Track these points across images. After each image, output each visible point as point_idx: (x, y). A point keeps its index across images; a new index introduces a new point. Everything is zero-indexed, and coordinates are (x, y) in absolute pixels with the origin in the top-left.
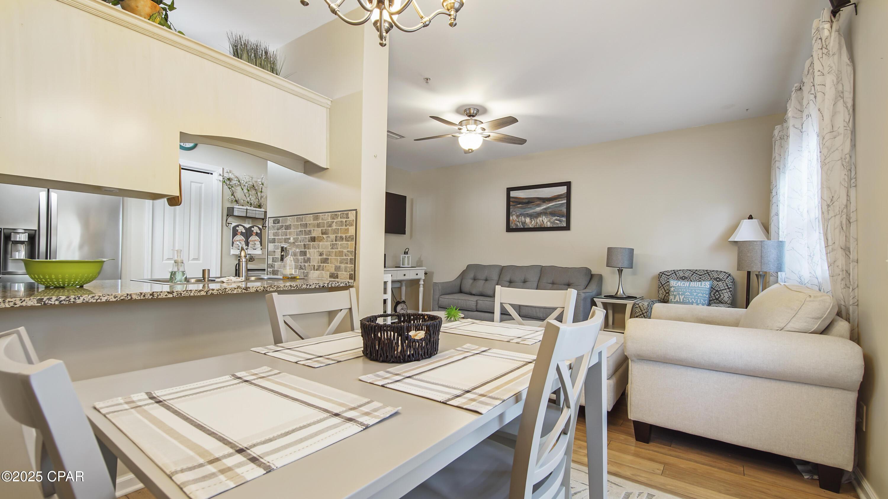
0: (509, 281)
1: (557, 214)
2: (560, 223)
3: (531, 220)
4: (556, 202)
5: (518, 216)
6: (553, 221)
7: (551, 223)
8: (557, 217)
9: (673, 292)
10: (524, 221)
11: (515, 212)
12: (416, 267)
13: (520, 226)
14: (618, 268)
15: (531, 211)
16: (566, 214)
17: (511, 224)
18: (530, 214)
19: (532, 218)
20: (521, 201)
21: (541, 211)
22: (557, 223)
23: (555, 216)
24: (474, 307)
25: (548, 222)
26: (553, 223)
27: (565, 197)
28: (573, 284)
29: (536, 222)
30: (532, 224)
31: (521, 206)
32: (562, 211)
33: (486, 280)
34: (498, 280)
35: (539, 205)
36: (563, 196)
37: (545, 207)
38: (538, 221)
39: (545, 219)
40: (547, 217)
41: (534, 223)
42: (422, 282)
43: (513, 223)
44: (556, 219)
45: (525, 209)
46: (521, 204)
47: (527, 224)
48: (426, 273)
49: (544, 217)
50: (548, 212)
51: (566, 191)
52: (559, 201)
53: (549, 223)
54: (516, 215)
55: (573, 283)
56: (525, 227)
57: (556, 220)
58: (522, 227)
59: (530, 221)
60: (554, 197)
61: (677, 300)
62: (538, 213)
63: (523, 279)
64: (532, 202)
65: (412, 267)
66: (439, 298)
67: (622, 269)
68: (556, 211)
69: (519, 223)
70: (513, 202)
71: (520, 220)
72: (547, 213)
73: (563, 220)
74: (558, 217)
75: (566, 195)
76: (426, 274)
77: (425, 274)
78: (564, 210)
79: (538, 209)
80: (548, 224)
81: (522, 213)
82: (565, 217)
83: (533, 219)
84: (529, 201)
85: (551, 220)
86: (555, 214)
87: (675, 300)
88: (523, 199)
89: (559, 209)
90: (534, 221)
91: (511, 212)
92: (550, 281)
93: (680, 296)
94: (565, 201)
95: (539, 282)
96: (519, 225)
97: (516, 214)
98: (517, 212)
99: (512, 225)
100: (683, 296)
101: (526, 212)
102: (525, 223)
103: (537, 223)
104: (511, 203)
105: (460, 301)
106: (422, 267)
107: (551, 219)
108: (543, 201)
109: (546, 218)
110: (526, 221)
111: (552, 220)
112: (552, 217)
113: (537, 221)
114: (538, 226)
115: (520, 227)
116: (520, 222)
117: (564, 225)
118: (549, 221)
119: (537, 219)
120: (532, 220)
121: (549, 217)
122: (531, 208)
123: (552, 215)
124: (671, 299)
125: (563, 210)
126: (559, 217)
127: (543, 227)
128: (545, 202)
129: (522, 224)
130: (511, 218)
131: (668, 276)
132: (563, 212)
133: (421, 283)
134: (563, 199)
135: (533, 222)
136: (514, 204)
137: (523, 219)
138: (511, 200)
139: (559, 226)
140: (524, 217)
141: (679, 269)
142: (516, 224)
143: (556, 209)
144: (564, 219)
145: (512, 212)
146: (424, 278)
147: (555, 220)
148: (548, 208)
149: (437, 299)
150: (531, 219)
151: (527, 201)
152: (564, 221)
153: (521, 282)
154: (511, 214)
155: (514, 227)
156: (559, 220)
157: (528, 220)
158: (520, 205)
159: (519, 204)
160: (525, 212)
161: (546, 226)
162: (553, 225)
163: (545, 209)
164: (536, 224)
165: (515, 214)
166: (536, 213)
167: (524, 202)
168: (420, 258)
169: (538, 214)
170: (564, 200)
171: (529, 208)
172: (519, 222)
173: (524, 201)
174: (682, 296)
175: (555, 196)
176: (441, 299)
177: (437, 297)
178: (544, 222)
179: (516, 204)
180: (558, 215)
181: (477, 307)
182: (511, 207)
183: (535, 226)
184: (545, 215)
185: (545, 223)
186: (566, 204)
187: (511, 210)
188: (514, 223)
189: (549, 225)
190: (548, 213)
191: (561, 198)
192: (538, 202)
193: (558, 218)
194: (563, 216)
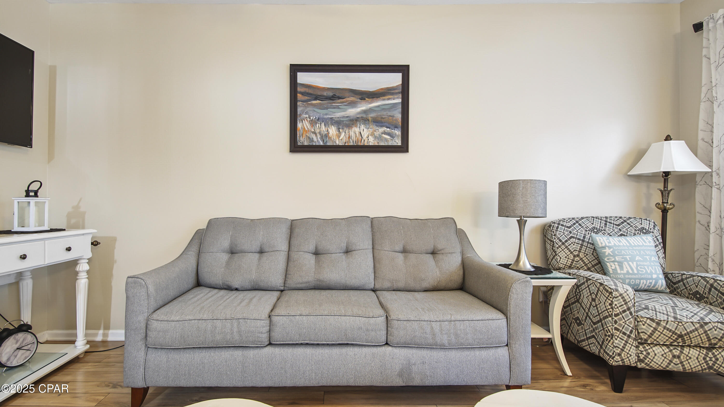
0: (314, 251)
1: (385, 123)
2: (392, 140)
3: (339, 131)
4: (384, 100)
5: (313, 123)
6: (379, 135)
7: (375, 137)
8: (385, 129)
9: (614, 256)
10: (326, 132)
11: (306, 113)
12: (64, 230)
13: (318, 141)
14: (519, 219)
15: (338, 114)
16: (400, 124)
17: (300, 137)
18: (338, 119)
19: (341, 127)
20: (319, 93)
21: (358, 116)
22: (386, 140)
23: (382, 126)
24: (264, 338)
25: (370, 137)
26: (379, 138)
27: (399, 93)
28: (442, 252)
29: (347, 136)
30: (341, 139)
31: (320, 103)
32: (394, 118)
33: (261, 252)
34: (287, 250)
35: (353, 104)
36: (397, 91)
37: (364, 108)
38: (352, 134)
39: (365, 130)
40: (368, 127)
41: (345, 137)
42: (83, 267)
43: (304, 135)
44: (384, 131)
45: (327, 108)
46: (319, 100)
47: (330, 138)
48: (96, 241)
49: (362, 127)
50: (370, 118)
51: (401, 83)
52: (389, 99)
53: (371, 139)
54: (308, 119)
55: (443, 249)
56: (328, 144)
57: (385, 133)
58: (322, 143)
59: (337, 132)
60: (380, 91)
61: (628, 271)
62: (352, 118)
63: (344, 245)
64: (339, 98)
65: (52, 230)
66: (148, 320)
67: (525, 219)
68: (383, 117)
69: (316, 136)
70: (303, 94)
71: (317, 131)
72: (368, 120)
73: (396, 134)
74: (387, 127)
75: (401, 90)
76: (95, 244)
77: (92, 244)
78: (398, 116)
79: (352, 112)
80: (369, 140)
81: (322, 116)
82: (400, 129)
83: (343, 129)
84: (334, 95)
85: (375, 133)
86: (382, 123)
87: (623, 270)
88: (324, 89)
89: (389, 114)
90: (345, 133)
91: (298, 113)
92: (399, 247)
93: (630, 263)
94: (400, 101)
95: (375, 251)
96: (315, 139)
97: (310, 118)
98: (311, 115)
99: (302, 139)
100: (635, 263)
101: (330, 115)
102: (327, 137)
103: (349, 137)
104: (298, 94)
105: (218, 324)
106: (83, 228)
107: (375, 131)
108: (360, 97)
109: (366, 128)
110: (329, 133)
111: (377, 134)
112: (377, 128)
113: (351, 132)
114: (351, 144)
115: (317, 144)
116: (318, 135)
117: (398, 142)
118: (372, 134)
119: (349, 129)
120: (341, 130)
121: (371, 127)
122: (339, 108)
123: (377, 124)
124: (615, 270)
125: (395, 116)
126: (390, 128)
127: (362, 144)
128: (365, 99)
129: (322, 137)
130: (299, 125)
131: (569, 227)
132: (396, 120)
133: (81, 269)
134: (396, 97)
135: (343, 135)
136: (306, 98)
137: (323, 128)
138: (299, 89)
139: (390, 144)
140: (325, 125)
141: (580, 217)
142: (309, 138)
143: (385, 113)
144: (398, 132)
145: (300, 114)
146: (90, 255)
147: (382, 133)
148: (371, 110)
149: (143, 325)
150: (339, 129)
151: (330, 94)
152: (398, 136)
153: (341, 251)
154: (298, 118)
155: (306, 144)
156: (389, 133)
157: (333, 131)
158: (318, 102)
159: (316, 99)
160: (326, 114)
161: (366, 144)
162: (378, 143)
163: (365, 112)
164: (347, 140)
165: (307, 117)
166: (348, 118)
167: (324, 96)
168: (77, 207)
169: (352, 120)
170: (398, 98)
171: (334, 108)
172: (315, 133)
173: (325, 94)
174: (633, 264)
175: (382, 89)
176: (154, 325)
177: (142, 318)
178: (363, 136)
179: (309, 98)
180: (387, 125)
181: (273, 334)
182: (299, 103)
183: (345, 143)
184: (364, 124)
185: (365, 137)
186: (400, 106)
187: (299, 110)
188: (306, 136)
189: (372, 142)
190: (370, 121)
191: (392, 94)
192: (352, 99)
193: (388, 129)
194: (396, 127)
